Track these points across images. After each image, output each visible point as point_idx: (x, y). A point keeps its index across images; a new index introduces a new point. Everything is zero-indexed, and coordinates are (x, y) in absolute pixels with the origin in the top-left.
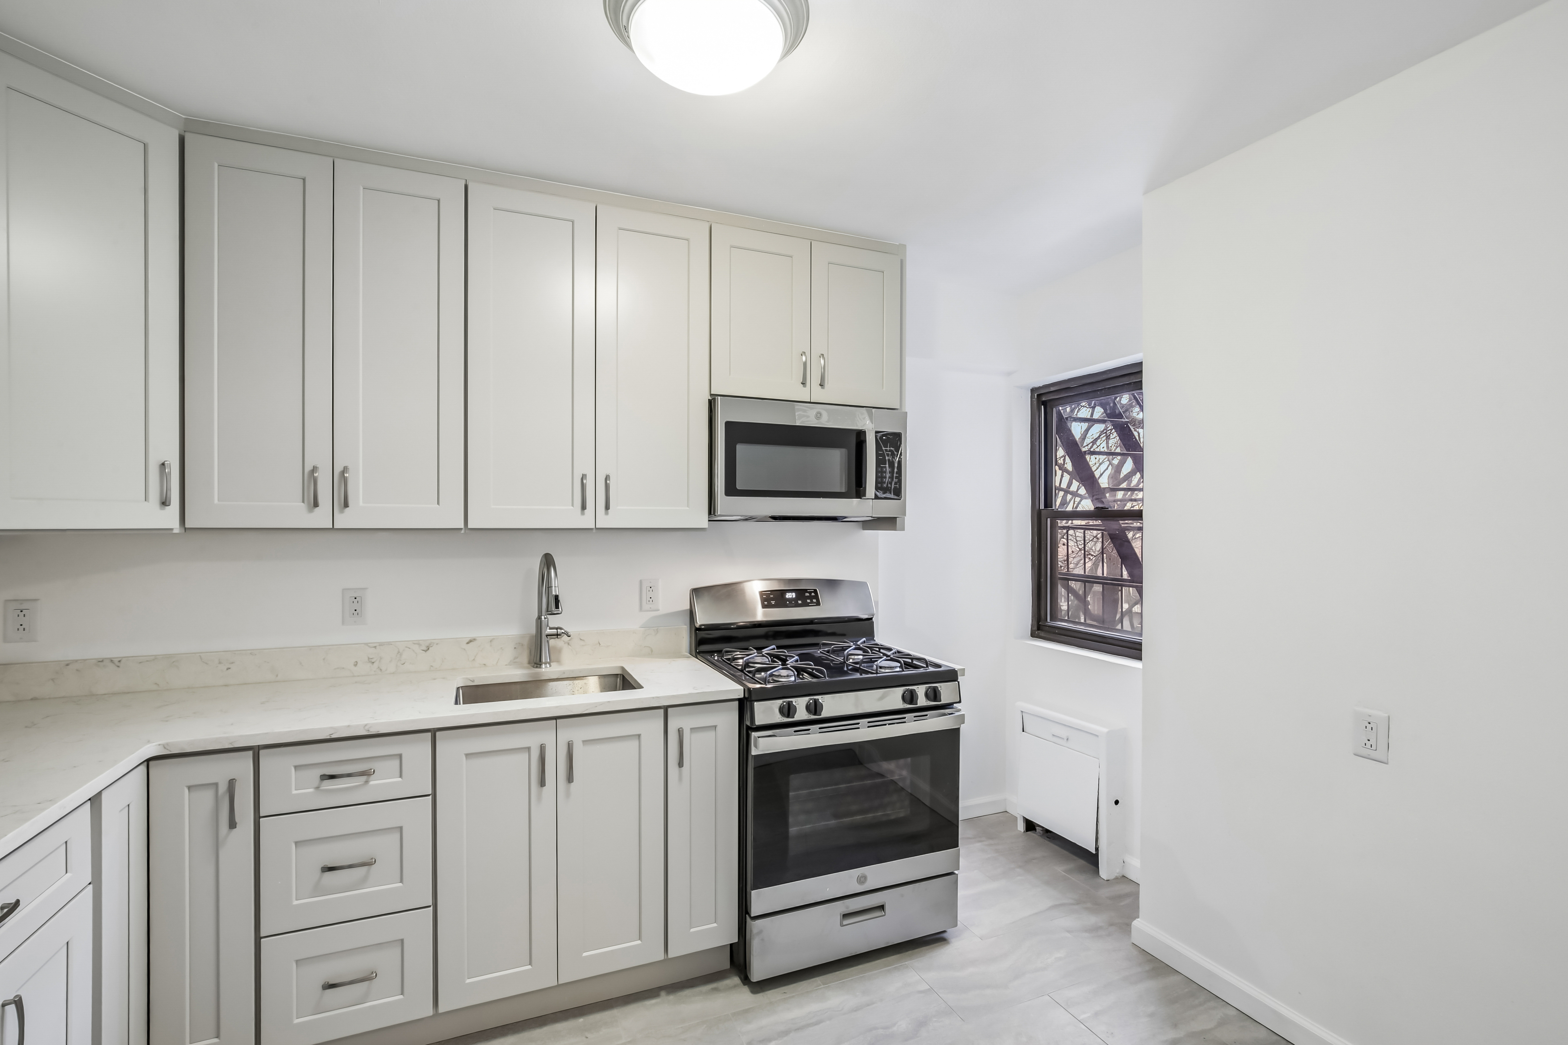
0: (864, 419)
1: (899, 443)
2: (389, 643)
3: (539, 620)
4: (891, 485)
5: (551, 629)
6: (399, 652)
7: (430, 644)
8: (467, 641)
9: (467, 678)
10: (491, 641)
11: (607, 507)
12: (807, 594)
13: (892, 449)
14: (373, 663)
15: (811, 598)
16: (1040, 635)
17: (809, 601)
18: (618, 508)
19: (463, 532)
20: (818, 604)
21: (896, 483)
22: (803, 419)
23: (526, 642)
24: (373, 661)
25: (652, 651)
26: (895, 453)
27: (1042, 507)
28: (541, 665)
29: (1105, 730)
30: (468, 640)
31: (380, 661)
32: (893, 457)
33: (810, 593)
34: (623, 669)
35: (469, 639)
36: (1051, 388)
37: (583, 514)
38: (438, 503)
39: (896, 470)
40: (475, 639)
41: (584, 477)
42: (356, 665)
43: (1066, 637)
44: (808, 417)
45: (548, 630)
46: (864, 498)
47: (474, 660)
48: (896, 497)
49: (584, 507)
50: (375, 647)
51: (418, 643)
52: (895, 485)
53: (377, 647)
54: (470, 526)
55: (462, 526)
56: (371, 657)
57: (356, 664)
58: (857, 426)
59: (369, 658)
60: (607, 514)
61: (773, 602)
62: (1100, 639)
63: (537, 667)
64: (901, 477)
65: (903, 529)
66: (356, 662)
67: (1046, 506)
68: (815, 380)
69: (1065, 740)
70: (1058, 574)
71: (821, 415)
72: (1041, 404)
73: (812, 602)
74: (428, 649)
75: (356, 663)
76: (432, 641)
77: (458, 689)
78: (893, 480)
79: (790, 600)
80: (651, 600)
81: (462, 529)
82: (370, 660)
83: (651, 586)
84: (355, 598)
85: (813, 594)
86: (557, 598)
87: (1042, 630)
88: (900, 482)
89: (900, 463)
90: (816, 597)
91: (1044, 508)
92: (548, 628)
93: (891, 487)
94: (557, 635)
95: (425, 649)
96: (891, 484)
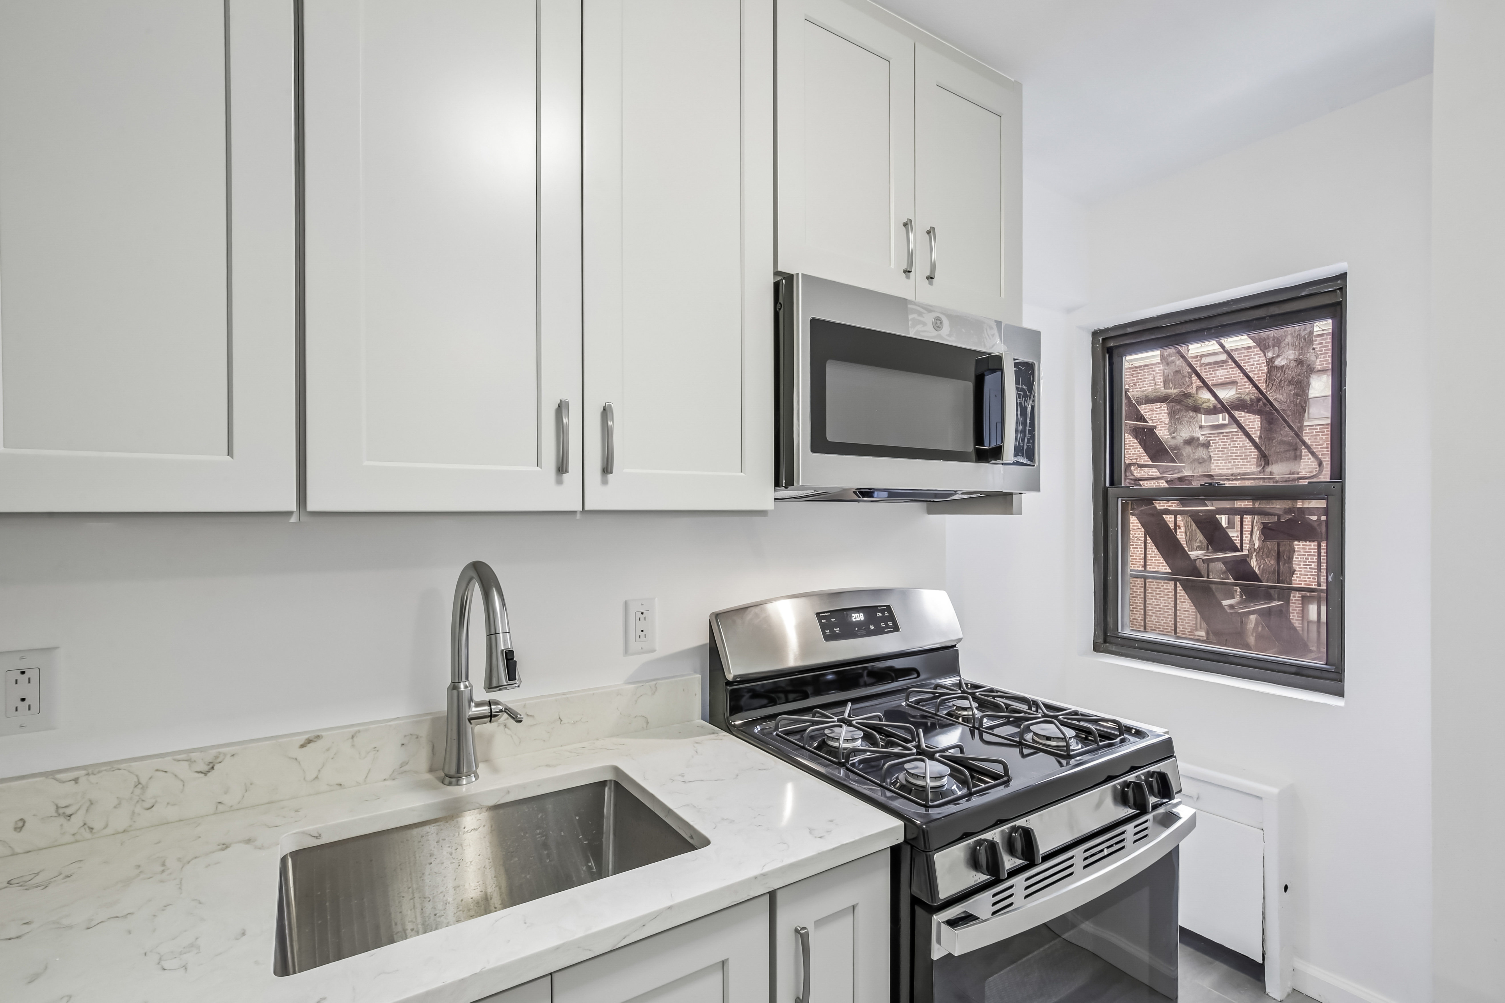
0: (993, 335)
1: (1032, 379)
2: (112, 766)
3: (455, 692)
4: (1024, 444)
5: (479, 705)
6: (139, 783)
7: (217, 757)
8: (302, 743)
9: (303, 833)
10: (353, 737)
11: (607, 469)
12: (879, 614)
13: (1024, 387)
14: (70, 816)
15: (884, 619)
16: (1110, 649)
17: (883, 625)
18: (625, 470)
19: (293, 519)
20: (896, 628)
21: (1028, 442)
22: (919, 327)
23: (424, 731)
24: (68, 811)
25: (648, 723)
26: (1028, 393)
27: (1108, 485)
28: (458, 779)
29: (1275, 791)
30: (302, 739)
31: (87, 810)
32: (1026, 401)
33: (882, 611)
34: (617, 770)
35: (306, 736)
36: (1128, 329)
37: (559, 482)
38: (230, 453)
39: (1028, 421)
40: (318, 737)
41: (561, 409)
42: (21, 828)
43: (1156, 653)
44: (924, 324)
45: (474, 709)
46: (1001, 462)
47: (317, 777)
48: (1029, 462)
49: (562, 468)
50: (76, 780)
51: (186, 757)
52: (1027, 443)
53: (81, 780)
54: (311, 507)
55: (291, 505)
56: (62, 803)
57: (20, 826)
58: (985, 346)
59: (58, 807)
60: (605, 482)
61: (837, 630)
62: (1216, 657)
63: (450, 784)
64: (1034, 431)
65: (1020, 513)
66: (21, 819)
67: (1112, 483)
68: (921, 269)
69: (1195, 799)
70: (1129, 570)
71: (941, 323)
72: (1106, 351)
73: (887, 627)
74: (213, 768)
75: (20, 824)
76: (220, 750)
77: (284, 861)
78: (1025, 436)
79: (859, 624)
80: (642, 634)
81: (290, 513)
82: (61, 811)
83: (642, 610)
84: (23, 673)
85: (886, 614)
86: (509, 656)
87: (1110, 643)
88: (1033, 437)
89: (1033, 408)
90: (892, 617)
91: (1110, 485)
92: (473, 704)
93: (1023, 446)
94: (491, 716)
95: (205, 768)
96: (1023, 441)
